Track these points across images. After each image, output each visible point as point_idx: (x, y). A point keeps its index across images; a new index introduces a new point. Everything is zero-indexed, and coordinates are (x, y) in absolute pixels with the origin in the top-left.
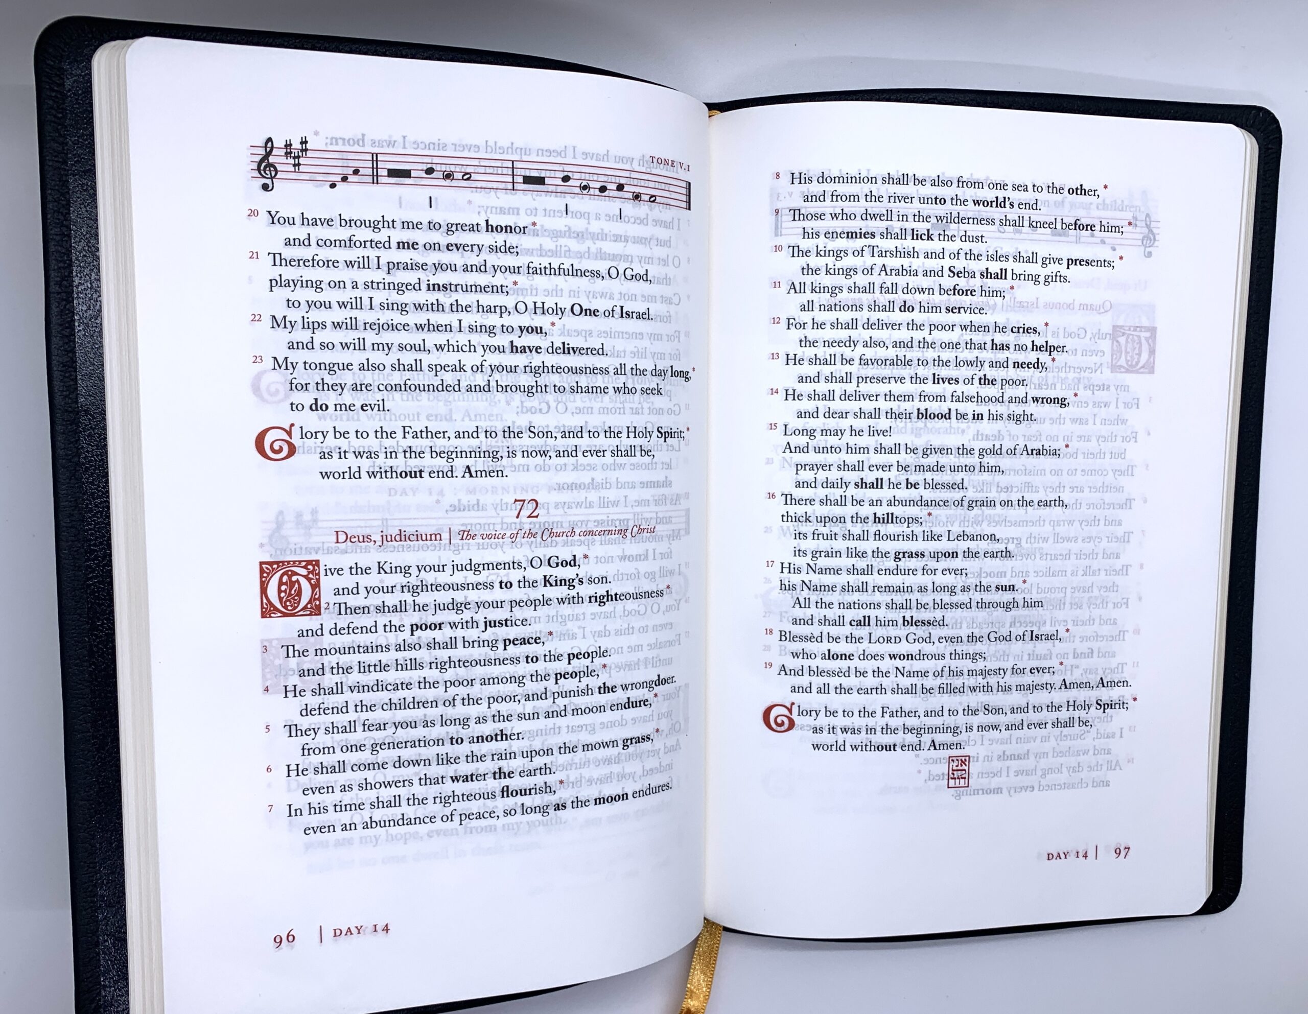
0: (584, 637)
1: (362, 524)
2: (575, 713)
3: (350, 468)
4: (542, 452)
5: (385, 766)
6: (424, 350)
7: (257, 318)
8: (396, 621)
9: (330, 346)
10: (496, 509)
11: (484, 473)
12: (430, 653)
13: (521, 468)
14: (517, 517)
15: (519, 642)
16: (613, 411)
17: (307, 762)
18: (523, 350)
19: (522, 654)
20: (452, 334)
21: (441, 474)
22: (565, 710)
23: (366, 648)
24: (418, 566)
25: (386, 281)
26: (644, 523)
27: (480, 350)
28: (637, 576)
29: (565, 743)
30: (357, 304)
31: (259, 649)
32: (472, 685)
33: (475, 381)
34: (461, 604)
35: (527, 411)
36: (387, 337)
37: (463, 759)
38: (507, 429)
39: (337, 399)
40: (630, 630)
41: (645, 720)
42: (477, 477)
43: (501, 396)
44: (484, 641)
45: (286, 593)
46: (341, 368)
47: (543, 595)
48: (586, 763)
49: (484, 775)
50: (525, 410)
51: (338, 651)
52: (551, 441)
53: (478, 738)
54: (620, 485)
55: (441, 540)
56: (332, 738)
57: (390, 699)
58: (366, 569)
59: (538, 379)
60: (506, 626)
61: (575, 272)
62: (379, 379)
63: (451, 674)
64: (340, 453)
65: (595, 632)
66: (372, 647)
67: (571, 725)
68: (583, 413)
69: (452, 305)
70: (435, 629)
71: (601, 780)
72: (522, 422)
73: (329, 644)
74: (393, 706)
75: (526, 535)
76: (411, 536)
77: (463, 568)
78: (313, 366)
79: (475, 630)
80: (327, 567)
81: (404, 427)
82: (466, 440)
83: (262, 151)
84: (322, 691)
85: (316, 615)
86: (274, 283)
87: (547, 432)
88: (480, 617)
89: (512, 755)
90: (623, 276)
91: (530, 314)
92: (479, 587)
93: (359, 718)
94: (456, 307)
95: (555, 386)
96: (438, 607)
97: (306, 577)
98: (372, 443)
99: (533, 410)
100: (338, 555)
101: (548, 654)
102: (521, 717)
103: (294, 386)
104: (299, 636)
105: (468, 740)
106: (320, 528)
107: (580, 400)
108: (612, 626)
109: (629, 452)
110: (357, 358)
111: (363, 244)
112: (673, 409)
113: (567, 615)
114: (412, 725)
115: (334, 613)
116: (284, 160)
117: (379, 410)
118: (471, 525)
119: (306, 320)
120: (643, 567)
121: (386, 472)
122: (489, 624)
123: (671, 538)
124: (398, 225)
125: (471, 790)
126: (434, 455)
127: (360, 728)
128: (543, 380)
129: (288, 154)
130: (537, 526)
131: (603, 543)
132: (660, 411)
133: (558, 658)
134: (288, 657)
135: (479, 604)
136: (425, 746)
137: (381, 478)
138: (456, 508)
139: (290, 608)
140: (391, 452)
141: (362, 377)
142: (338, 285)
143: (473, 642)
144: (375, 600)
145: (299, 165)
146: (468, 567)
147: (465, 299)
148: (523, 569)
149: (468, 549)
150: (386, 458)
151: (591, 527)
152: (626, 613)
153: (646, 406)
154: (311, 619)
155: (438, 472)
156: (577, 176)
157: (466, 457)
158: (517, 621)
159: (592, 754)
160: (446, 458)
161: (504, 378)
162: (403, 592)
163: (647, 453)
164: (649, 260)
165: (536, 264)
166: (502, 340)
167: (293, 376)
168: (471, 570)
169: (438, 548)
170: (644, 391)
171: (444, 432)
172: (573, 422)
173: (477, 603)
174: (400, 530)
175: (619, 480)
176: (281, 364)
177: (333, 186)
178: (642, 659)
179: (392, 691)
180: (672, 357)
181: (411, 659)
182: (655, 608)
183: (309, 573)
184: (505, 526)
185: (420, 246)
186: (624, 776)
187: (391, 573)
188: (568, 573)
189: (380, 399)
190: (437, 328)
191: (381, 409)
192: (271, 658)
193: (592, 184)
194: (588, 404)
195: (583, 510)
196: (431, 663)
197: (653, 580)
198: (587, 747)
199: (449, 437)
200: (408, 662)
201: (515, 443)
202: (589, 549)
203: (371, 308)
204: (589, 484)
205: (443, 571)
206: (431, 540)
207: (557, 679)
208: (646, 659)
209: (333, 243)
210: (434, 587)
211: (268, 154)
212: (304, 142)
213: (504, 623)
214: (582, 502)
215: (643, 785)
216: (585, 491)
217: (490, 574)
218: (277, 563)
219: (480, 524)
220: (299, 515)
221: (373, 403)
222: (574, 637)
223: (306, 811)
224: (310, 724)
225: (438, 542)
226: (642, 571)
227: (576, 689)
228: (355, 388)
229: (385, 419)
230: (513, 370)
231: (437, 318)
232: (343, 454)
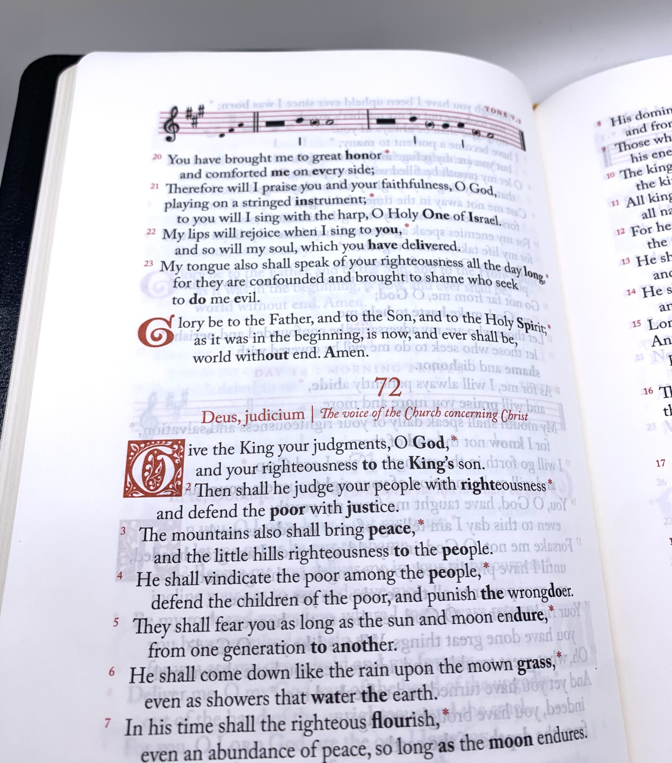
0: (460, 529)
1: (228, 404)
2: (456, 621)
3: (221, 352)
4: (401, 334)
5: (238, 676)
6: (292, 251)
7: (152, 231)
8: (256, 506)
9: (211, 251)
10: (357, 387)
11: (345, 353)
12: (290, 540)
13: (382, 348)
14: (379, 395)
15: (387, 530)
16: (470, 298)
17: (154, 665)
18: (381, 246)
19: (391, 545)
20: (316, 237)
21: (304, 355)
22: (444, 616)
23: (224, 534)
24: (280, 446)
25: (262, 200)
26: (514, 408)
27: (341, 248)
28: (513, 464)
29: (446, 659)
30: (237, 217)
31: (118, 531)
32: (335, 580)
33: (337, 273)
34: (323, 486)
35: (386, 297)
36: (260, 242)
37: (327, 671)
38: (366, 313)
39: (214, 294)
40: (511, 525)
41: (542, 638)
42: (338, 356)
43: (361, 285)
44: (347, 528)
45: (150, 472)
46: (219, 267)
47: (410, 478)
48: (474, 689)
49: (352, 695)
50: (383, 296)
51: (196, 536)
52: (409, 324)
53: (343, 645)
54: (484, 368)
55: (303, 418)
56: (183, 637)
57: (247, 594)
58: (229, 449)
59: (395, 270)
60: (372, 511)
61: (424, 185)
62: (252, 276)
63: (312, 566)
64: (213, 339)
65: (472, 524)
66: (231, 532)
67: (452, 636)
68: (440, 299)
69: (316, 214)
70: (296, 513)
71: (496, 715)
72: (381, 307)
73: (188, 528)
74: (250, 602)
75: (389, 413)
76: (275, 415)
77: (325, 447)
78: (195, 267)
79: (338, 515)
80: (192, 447)
81: (272, 315)
82: (329, 323)
83: (169, 116)
84: (176, 580)
85: (176, 496)
86: (168, 205)
87: (405, 316)
88: (343, 501)
89: (384, 671)
90: (469, 190)
91: (386, 218)
92: (342, 467)
93: (213, 615)
94: (320, 216)
95: (411, 275)
96: (300, 489)
97: (171, 456)
98: (243, 330)
99: (391, 296)
100: (204, 434)
101: (419, 546)
102: (393, 621)
103: (177, 284)
104: (158, 518)
105: (333, 648)
106: (188, 408)
107: (436, 287)
108: (491, 518)
109: (491, 337)
110: (233, 259)
111: (244, 174)
112: (531, 304)
113: (438, 502)
114: (269, 625)
115: (194, 494)
116: (185, 120)
117: (250, 301)
118: (334, 403)
119: (192, 232)
120: (521, 455)
121: (253, 355)
122: (353, 509)
123: (547, 430)
124: (273, 159)
125: (337, 714)
126: (299, 338)
127: (213, 627)
128: (400, 270)
129: (188, 117)
130: (400, 404)
131: (472, 425)
132: (517, 304)
133: (431, 551)
134: (145, 540)
135: (342, 486)
136: (283, 653)
137: (249, 360)
138: (318, 386)
139: (152, 488)
140: (259, 337)
141: (237, 275)
142: (222, 204)
143: (336, 529)
144: (237, 481)
145: (196, 123)
146: (331, 446)
147: (327, 209)
148: (387, 449)
149: (331, 427)
150: (255, 342)
151: (457, 407)
152: (506, 505)
153: (502, 297)
154: (171, 500)
155: (302, 353)
156: (423, 117)
157: (329, 339)
158: (384, 507)
159: (481, 676)
160: (309, 341)
161: (363, 270)
162: (264, 472)
163: (510, 340)
164: (493, 179)
165: (390, 180)
166: (362, 239)
167: (178, 276)
168: (334, 449)
169: (300, 427)
170: (500, 284)
171: (308, 318)
172: (433, 307)
173: (340, 485)
174: (264, 409)
175: (482, 363)
176: (168, 266)
177: (222, 135)
178: (529, 560)
179: (249, 584)
180: (524, 259)
181: (270, 548)
182: (538, 502)
183: (174, 452)
184: (367, 404)
185: (291, 173)
186: (524, 712)
187: (254, 452)
188: (436, 455)
189: (252, 292)
190: (304, 233)
191: (252, 300)
192: (129, 540)
193: (435, 122)
194: (444, 292)
195: (446, 390)
196: (291, 553)
197: (532, 471)
198: (474, 667)
199: (313, 322)
200: (267, 551)
201: (375, 325)
202: (457, 430)
203: (248, 220)
204: (451, 365)
205: (305, 450)
206: (294, 418)
207: (431, 578)
208: (534, 561)
209: (219, 175)
210: (295, 467)
211: (173, 117)
212: (201, 108)
213: (369, 507)
214: (446, 382)
215: (550, 727)
216: (447, 371)
217: (353, 454)
218: (145, 442)
219: (342, 402)
220: (170, 396)
221: (245, 296)
222: (448, 528)
223: (146, 730)
224: (161, 620)
225: (300, 420)
226: (519, 459)
227: (455, 591)
228: (230, 284)
229: (255, 308)
230: (372, 262)
231: (303, 225)
232: (215, 340)
